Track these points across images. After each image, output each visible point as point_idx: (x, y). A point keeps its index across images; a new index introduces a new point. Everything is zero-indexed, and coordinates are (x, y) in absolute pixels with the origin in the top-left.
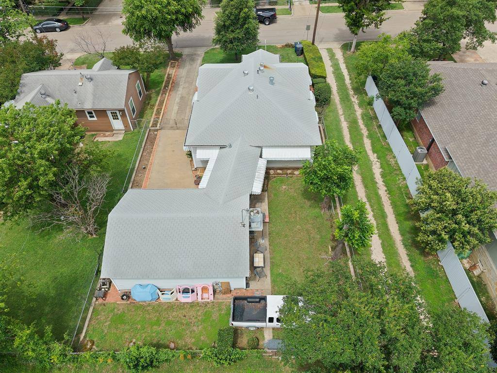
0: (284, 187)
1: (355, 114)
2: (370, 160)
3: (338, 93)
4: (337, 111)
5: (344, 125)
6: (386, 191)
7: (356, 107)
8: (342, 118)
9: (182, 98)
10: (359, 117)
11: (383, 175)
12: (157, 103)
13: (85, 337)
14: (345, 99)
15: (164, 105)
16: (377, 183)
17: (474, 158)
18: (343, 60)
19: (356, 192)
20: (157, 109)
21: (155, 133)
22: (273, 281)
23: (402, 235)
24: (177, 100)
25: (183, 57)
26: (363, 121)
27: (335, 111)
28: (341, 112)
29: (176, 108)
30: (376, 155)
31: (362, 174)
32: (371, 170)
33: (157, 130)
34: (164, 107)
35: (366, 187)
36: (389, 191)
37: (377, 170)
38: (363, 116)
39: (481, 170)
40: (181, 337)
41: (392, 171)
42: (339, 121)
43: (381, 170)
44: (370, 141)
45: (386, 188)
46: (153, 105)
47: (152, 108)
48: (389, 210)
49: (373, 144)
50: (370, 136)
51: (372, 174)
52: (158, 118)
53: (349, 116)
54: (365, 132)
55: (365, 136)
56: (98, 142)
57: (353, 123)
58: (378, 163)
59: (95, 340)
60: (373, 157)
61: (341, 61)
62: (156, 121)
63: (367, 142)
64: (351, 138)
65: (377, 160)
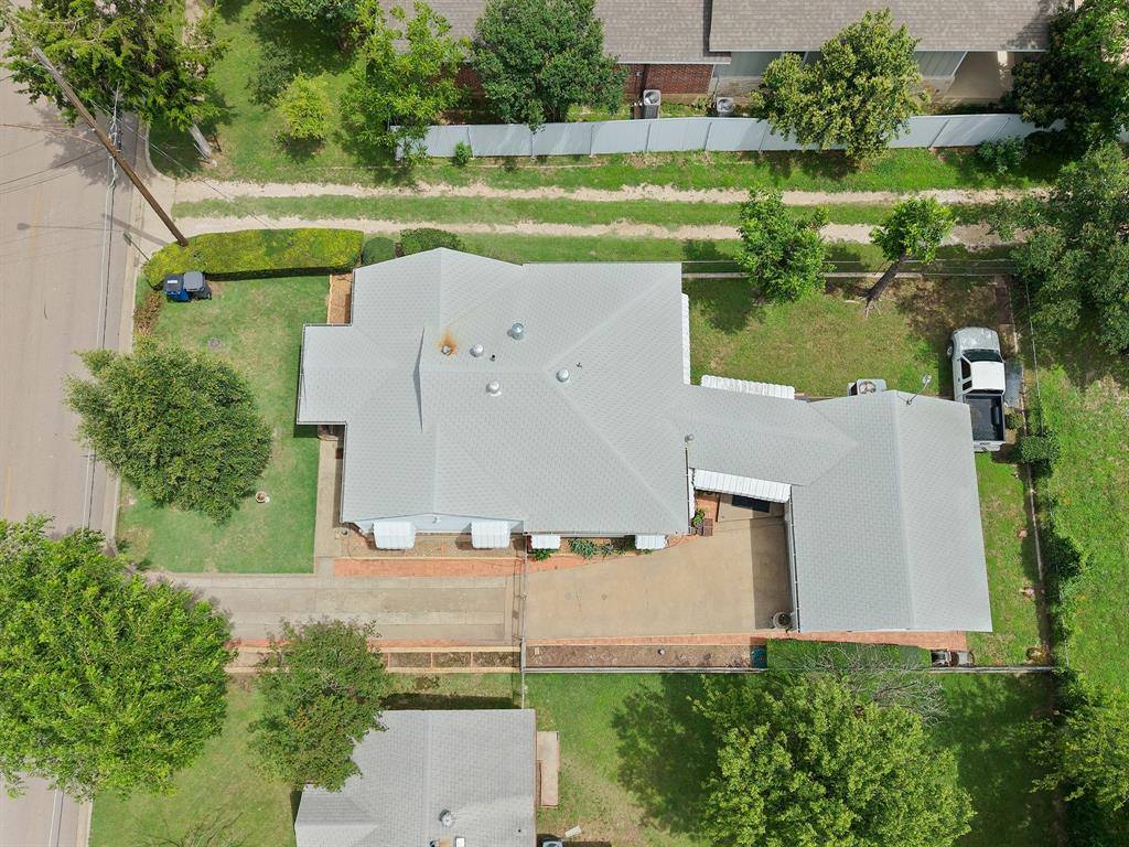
1: (489, 200)
2: (641, 202)
4: (477, 234)
5: (528, 228)
6: (721, 191)
7: (464, 192)
8: (509, 229)
9: (390, 608)
10: (502, 193)
11: (682, 186)
12: (416, 671)
14: (433, 210)
16: (701, 202)
18: (245, 185)
19: (725, 241)
20: (442, 665)
21: (537, 651)
23: (817, 189)
24: (398, 619)
26: (517, 188)
27: (480, 240)
28: (482, 228)
29: (434, 618)
30: (625, 187)
31: (678, 222)
32: (667, 205)
33: (530, 650)
34: (432, 650)
35: (711, 222)
36: (721, 185)
37: (669, 194)
38: (495, 182)
41: (676, 169)
42: (515, 237)
43: (668, 188)
44: (583, 188)
46: (421, 681)
47: (435, 682)
49: (590, 184)
50: (569, 183)
51: (678, 205)
52: (478, 656)
53: (498, 213)
54: (554, 193)
55: (566, 195)
56: (562, 794)
57: (522, 209)
58: (649, 188)
59: (1025, 649)
60: (629, 193)
61: (253, 190)
62: (489, 659)
63: (584, 194)
64: (573, 222)
65: (640, 188)
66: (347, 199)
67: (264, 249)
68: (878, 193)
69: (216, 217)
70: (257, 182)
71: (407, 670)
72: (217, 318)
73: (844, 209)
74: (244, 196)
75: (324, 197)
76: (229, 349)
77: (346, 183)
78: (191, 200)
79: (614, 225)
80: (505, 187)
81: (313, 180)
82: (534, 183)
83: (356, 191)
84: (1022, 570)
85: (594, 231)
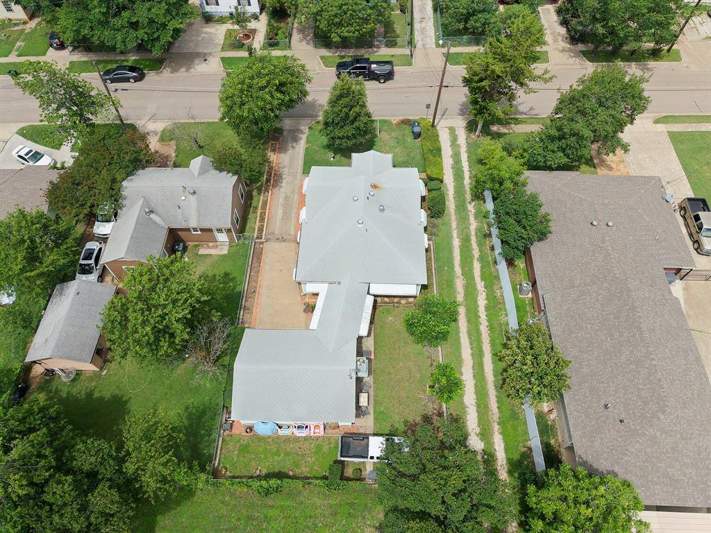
0: (390, 319)
1: (469, 228)
2: (476, 290)
3: (454, 198)
4: (451, 224)
5: (456, 243)
6: (487, 327)
7: (472, 218)
8: (455, 235)
9: (286, 198)
10: (473, 233)
11: (487, 308)
12: (260, 206)
13: (219, 464)
14: (461, 207)
15: (268, 207)
16: (479, 317)
17: (563, 314)
18: (465, 146)
19: (458, 327)
20: (261, 214)
21: (261, 246)
22: (375, 419)
23: (495, 376)
24: (281, 201)
25: (285, 133)
26: (477, 238)
27: (448, 224)
28: (454, 225)
29: (280, 212)
30: (483, 283)
31: (467, 306)
32: (476, 301)
33: (262, 243)
34: (267, 211)
35: (469, 321)
36: (491, 327)
37: (482, 302)
38: (478, 230)
39: (567, 328)
40: (298, 466)
41: (495, 305)
42: (451, 238)
43: (486, 302)
44: (480, 265)
45: (487, 324)
46: (256, 208)
47: (255, 212)
48: (487, 348)
49: (482, 268)
50: (481, 259)
51: (476, 307)
52: (263, 226)
53: (462, 231)
54: (476, 253)
55: (476, 258)
56: (202, 256)
57: (465, 241)
58: (485, 294)
59: (228, 466)
60: (480, 285)
61: (463, 149)
62: (261, 230)
63: (477, 266)
64: (461, 260)
65: (484, 289)
66: (463, 178)
67: (431, 148)
68: (497, 410)
70: (468, 151)
71: (261, 203)
72: (406, 141)
73: (484, 389)
75: (462, 171)
76: (392, 145)
77: (470, 178)
79: (462, 277)
80: (476, 233)
81: (470, 167)
82: (479, 245)
84: (271, 471)
85: (458, 270)
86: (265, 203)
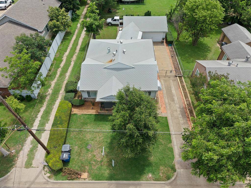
1: (57, 81)
7: (53, 86)
8: (67, 77)
9: (173, 100)
10: (56, 78)
15: (183, 96)
16: (70, 49)
23: (73, 36)
24: (176, 98)
29: (174, 92)
30: (62, 59)
31: (75, 52)
35: (76, 48)
37: (67, 53)
43: (65, 53)
44: (60, 65)
46: (191, 94)
47: (190, 91)
50: (58, 67)
51: (70, 52)
52: (181, 83)
53: (62, 79)
54: (60, 70)
55: (61, 68)
57: (62, 75)
58: (64, 56)
60: (64, 58)
66: (45, 111)
68: (76, 30)
69: (36, 151)
70: (27, 137)
72: (79, 147)
74: (31, 142)
75: (42, 117)
76: (92, 142)
77: (39, 112)
78: (26, 161)
79: (72, 61)
80: (54, 78)
83: (43, 110)
85: (72, 63)
86: (186, 97)
